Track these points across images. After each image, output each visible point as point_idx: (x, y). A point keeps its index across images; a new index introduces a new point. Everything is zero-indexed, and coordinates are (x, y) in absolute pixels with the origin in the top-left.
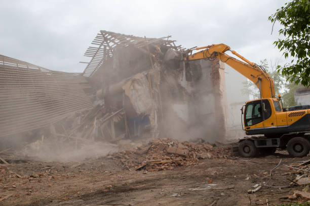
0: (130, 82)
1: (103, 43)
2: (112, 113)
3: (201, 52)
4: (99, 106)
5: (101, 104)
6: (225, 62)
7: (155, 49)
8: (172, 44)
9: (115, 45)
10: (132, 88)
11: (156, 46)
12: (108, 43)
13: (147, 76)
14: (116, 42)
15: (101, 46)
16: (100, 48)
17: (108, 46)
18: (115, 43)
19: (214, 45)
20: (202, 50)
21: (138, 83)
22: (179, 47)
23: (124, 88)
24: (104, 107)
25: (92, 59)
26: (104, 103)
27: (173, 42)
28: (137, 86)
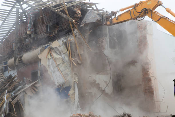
0: (46, 51)
1: (15, 4)
2: (26, 85)
3: (127, 12)
4: (10, 77)
5: (13, 76)
6: (157, 21)
7: (75, 13)
8: (94, 7)
9: (30, 8)
10: (49, 57)
11: (76, 9)
12: (21, 5)
13: (65, 44)
14: (31, 4)
15: (13, 7)
16: (11, 10)
17: (22, 8)
18: (29, 5)
19: (142, 2)
20: (128, 10)
21: (56, 52)
22: (102, 10)
23: (40, 57)
24: (16, 78)
25: (3, 24)
26: (16, 74)
27: (95, 4)
28: (55, 55)
